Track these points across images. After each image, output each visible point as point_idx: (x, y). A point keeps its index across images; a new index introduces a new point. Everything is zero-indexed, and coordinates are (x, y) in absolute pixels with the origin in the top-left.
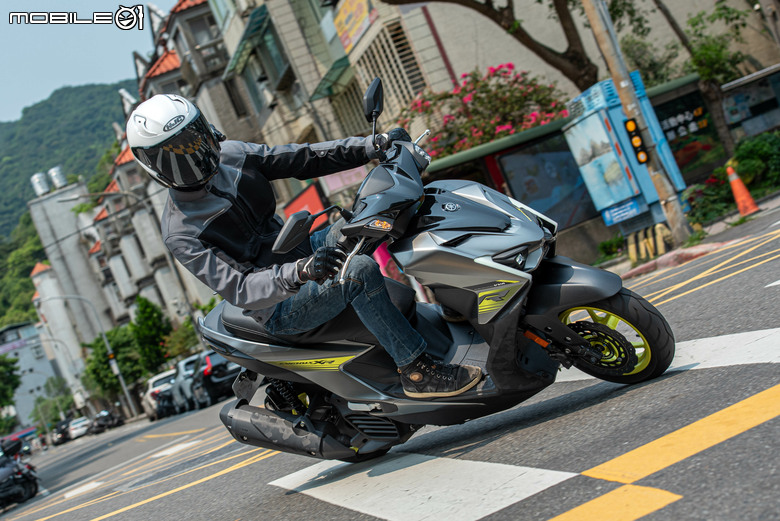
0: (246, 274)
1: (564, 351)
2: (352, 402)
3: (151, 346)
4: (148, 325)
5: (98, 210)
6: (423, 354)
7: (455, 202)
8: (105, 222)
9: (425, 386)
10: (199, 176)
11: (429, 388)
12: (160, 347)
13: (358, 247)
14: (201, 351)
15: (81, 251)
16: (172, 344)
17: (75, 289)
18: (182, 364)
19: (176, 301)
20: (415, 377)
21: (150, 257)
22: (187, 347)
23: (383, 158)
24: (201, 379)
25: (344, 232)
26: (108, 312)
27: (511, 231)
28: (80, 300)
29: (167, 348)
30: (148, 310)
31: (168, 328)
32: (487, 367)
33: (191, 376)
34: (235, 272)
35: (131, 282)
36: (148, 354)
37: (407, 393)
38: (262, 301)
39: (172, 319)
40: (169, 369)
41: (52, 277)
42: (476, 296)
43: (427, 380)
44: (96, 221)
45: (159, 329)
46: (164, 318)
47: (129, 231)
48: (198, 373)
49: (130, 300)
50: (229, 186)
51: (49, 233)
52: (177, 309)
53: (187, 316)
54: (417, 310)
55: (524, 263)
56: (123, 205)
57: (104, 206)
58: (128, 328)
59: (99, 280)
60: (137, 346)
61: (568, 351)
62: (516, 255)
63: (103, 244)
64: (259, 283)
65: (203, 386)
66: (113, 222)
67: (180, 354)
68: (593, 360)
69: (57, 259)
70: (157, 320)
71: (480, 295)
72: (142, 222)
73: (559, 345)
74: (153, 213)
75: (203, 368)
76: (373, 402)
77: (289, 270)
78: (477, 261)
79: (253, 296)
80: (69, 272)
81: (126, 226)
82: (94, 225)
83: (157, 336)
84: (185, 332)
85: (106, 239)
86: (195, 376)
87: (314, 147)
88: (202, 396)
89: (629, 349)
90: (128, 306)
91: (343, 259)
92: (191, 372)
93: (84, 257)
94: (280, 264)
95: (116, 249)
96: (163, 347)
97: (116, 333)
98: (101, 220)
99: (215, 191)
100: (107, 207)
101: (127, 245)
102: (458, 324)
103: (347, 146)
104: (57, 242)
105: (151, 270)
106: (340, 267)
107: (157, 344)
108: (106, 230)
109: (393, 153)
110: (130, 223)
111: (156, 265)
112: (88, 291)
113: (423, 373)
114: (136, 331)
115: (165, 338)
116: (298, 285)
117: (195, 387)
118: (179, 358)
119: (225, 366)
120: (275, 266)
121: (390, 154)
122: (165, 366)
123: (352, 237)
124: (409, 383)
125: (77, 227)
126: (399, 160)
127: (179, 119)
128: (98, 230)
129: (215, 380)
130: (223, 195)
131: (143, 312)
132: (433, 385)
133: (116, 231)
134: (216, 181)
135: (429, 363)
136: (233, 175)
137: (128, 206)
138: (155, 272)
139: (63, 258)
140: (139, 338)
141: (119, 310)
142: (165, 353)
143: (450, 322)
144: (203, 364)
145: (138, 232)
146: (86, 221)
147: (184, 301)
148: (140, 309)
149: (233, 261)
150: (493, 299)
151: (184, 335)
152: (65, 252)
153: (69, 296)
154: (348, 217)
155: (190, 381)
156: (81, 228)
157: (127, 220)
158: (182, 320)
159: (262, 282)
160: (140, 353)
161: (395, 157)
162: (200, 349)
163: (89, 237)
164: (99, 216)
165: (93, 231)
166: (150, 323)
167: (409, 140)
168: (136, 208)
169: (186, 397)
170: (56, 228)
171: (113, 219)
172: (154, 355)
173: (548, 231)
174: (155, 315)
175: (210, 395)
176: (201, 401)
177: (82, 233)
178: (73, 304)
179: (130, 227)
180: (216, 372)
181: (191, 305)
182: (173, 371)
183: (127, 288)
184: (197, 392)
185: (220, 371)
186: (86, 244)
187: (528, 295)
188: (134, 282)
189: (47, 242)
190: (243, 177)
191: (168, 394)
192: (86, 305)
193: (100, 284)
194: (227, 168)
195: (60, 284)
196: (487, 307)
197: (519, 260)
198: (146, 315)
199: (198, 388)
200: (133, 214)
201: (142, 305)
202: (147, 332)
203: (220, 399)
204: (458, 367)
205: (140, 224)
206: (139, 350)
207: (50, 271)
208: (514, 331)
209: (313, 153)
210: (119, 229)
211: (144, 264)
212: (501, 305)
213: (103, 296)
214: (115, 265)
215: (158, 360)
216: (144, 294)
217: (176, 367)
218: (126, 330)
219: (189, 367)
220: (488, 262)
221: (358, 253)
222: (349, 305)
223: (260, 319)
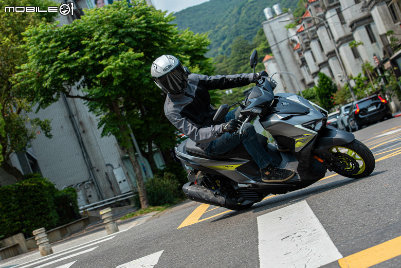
0: (199, 129)
1: (329, 164)
2: (240, 183)
3: (326, 99)
4: (324, 87)
5: (299, 27)
6: (271, 164)
7: (287, 102)
8: (302, 33)
9: (271, 177)
10: (180, 88)
11: (273, 178)
12: (331, 99)
13: (247, 120)
14: (353, 102)
15: (289, 48)
16: (337, 98)
17: (286, 68)
18: (343, 108)
19: (340, 75)
20: (267, 173)
21: (326, 51)
22: (345, 100)
23: (257, 83)
24: (353, 116)
25: (241, 113)
26: (303, 81)
27: (310, 114)
28: (288, 74)
29: (335, 100)
30: (325, 80)
31: (335, 89)
32: (298, 170)
33: (348, 114)
34: (194, 127)
35: (315, 65)
36: (324, 103)
37: (263, 180)
38: (206, 140)
39: (337, 84)
40: (335, 111)
41: (273, 62)
42: (295, 140)
43: (272, 175)
44: (298, 33)
45: (330, 89)
46: (333, 84)
47: (315, 38)
48: (351, 113)
49: (315, 74)
50: (192, 92)
51: (273, 39)
52: (341, 79)
53: (346, 82)
54: (268, 146)
55: (314, 127)
56: (312, 24)
57: (302, 24)
58: (313, 89)
59: (299, 64)
60: (318, 99)
61: (331, 164)
62: (311, 124)
63: (301, 45)
64: (205, 133)
65: (354, 120)
66: (307, 33)
67: (342, 103)
68: (342, 168)
69: (277, 53)
70: (329, 85)
71: (296, 140)
72: (322, 33)
73: (327, 161)
74: (328, 28)
75: (354, 110)
76: (248, 184)
77: (218, 128)
78: (296, 126)
79: (202, 137)
80: (283, 60)
81: (314, 35)
82: (296, 35)
83: (330, 93)
84: (344, 91)
85: (303, 42)
86: (350, 115)
87: (227, 77)
88: (353, 125)
89: (357, 165)
90: (314, 78)
91: (241, 124)
92: (348, 112)
93: (291, 51)
94: (214, 125)
95: (308, 48)
96: (332, 99)
97: (307, 92)
98: (300, 32)
99: (186, 94)
100: (304, 25)
101: (314, 45)
102: (285, 153)
103: (242, 77)
104: (277, 44)
105: (327, 58)
106: (239, 127)
107: (329, 98)
108: (303, 37)
109: (262, 82)
110: (316, 33)
111: (329, 56)
112: (293, 70)
113: (270, 171)
114: (318, 91)
115: (334, 94)
116: (221, 134)
117: (350, 120)
118: (341, 105)
119: (366, 109)
120: (212, 126)
121: (260, 81)
122: (333, 109)
123: (245, 115)
124: (264, 176)
125: (287, 36)
126: (264, 84)
127: (170, 66)
128: (298, 37)
129: (361, 116)
130: (190, 96)
131: (322, 81)
132: (274, 177)
133: (308, 38)
134: (187, 90)
135: (273, 168)
136: (194, 88)
137: (315, 25)
138: (328, 59)
139: (280, 52)
140: (319, 94)
141: (309, 80)
142: (334, 102)
143: (281, 152)
144: (355, 108)
145: (320, 38)
146: (292, 33)
147: (345, 75)
148: (320, 79)
149: (194, 123)
150: (301, 142)
151: (344, 93)
152: (281, 49)
153: (282, 72)
154: (243, 107)
155: (347, 117)
156: (289, 36)
157: (314, 32)
158: (343, 85)
159: (206, 132)
160: (320, 102)
161: (263, 83)
162: (352, 100)
163: (294, 41)
164: (299, 30)
165: (296, 38)
166: (326, 86)
167: (267, 76)
168: (320, 25)
169: (345, 125)
170: (276, 37)
171: (307, 31)
172: (327, 103)
173: (324, 115)
174: (328, 82)
175: (358, 124)
176: (353, 127)
177: (290, 39)
178: (285, 76)
179: (316, 36)
180: (361, 112)
181: (348, 77)
182: (338, 112)
183: (313, 68)
184: (351, 123)
185: (363, 112)
186: (292, 45)
187: (316, 141)
188: (317, 65)
189: (271, 43)
190: (198, 89)
191: (335, 123)
192: (292, 77)
193: (299, 66)
194: (191, 85)
195: (278, 66)
196: (299, 145)
197: (313, 126)
198: (324, 82)
199: (351, 121)
200: (317, 29)
201: (321, 77)
202: (324, 91)
203: (363, 127)
204: (285, 170)
205: (321, 34)
206: (320, 101)
207: (273, 60)
208: (309, 155)
209: (227, 80)
210: (310, 37)
211: (323, 55)
212: (305, 144)
213: (300, 72)
214: (307, 56)
215: (329, 106)
216: (322, 71)
217: (339, 109)
218: (313, 90)
219: (346, 110)
220: (300, 126)
221: (246, 122)
222: (241, 142)
223: (203, 148)
